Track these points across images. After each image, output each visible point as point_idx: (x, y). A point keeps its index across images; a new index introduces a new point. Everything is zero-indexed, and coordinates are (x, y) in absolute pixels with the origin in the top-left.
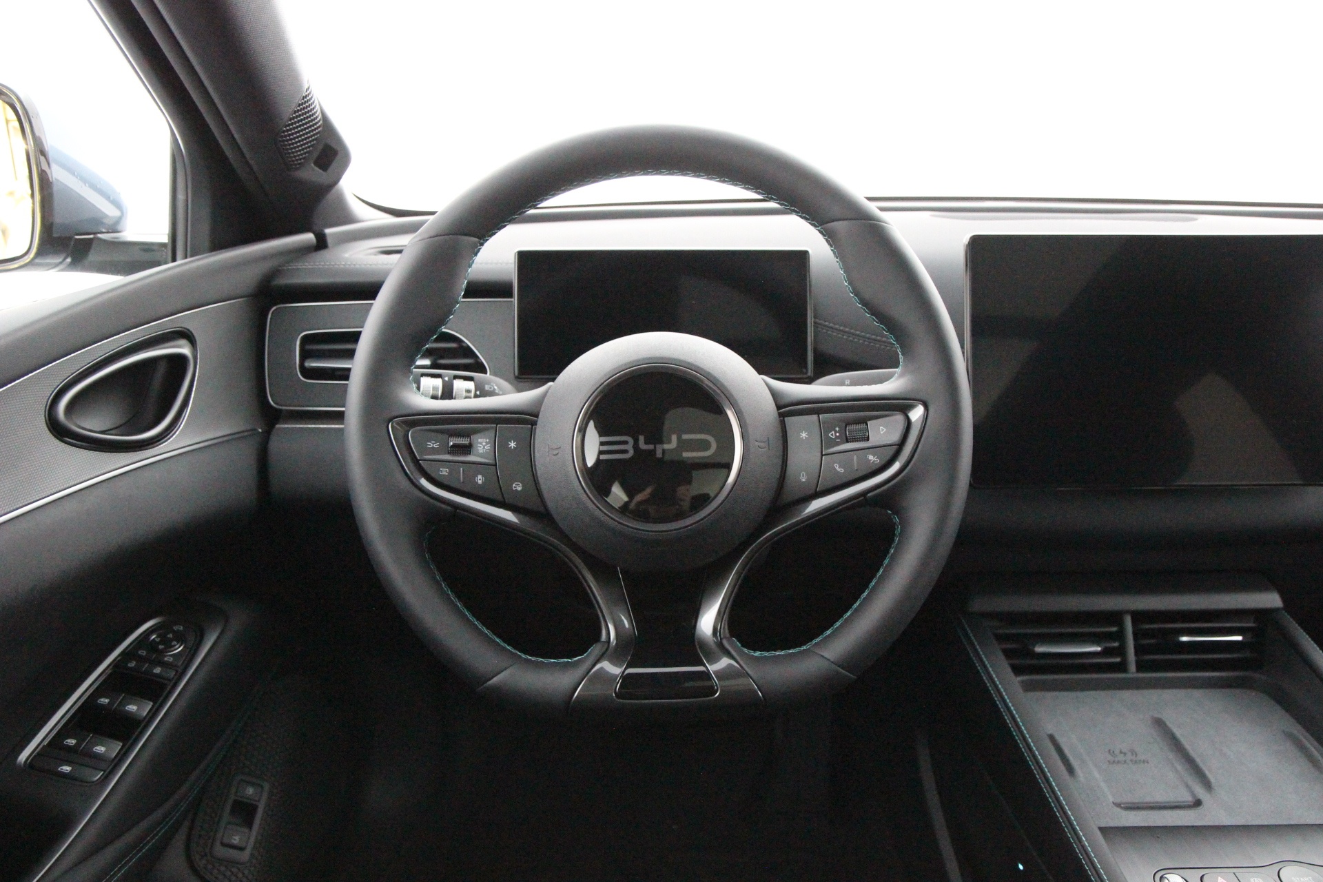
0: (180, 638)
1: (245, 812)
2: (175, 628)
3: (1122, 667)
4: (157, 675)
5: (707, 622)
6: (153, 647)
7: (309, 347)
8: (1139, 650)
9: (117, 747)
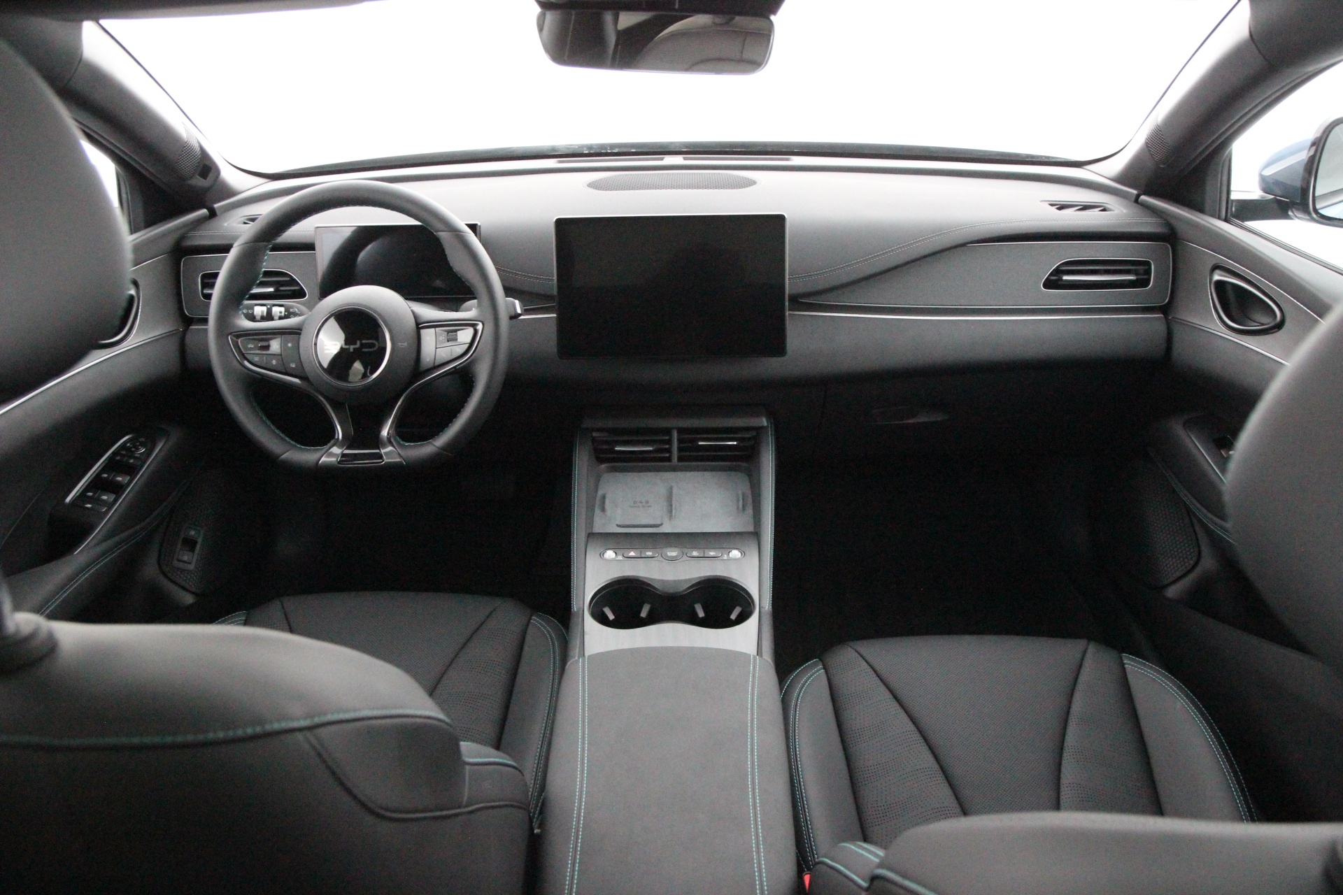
0: (143, 445)
1: (190, 544)
2: (140, 440)
3: (669, 459)
4: (132, 464)
5: (385, 433)
6: (128, 449)
7: (206, 281)
8: (680, 450)
9: (113, 497)
